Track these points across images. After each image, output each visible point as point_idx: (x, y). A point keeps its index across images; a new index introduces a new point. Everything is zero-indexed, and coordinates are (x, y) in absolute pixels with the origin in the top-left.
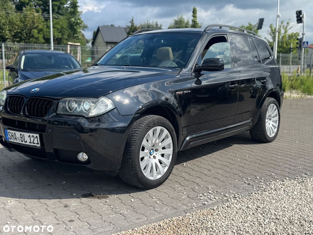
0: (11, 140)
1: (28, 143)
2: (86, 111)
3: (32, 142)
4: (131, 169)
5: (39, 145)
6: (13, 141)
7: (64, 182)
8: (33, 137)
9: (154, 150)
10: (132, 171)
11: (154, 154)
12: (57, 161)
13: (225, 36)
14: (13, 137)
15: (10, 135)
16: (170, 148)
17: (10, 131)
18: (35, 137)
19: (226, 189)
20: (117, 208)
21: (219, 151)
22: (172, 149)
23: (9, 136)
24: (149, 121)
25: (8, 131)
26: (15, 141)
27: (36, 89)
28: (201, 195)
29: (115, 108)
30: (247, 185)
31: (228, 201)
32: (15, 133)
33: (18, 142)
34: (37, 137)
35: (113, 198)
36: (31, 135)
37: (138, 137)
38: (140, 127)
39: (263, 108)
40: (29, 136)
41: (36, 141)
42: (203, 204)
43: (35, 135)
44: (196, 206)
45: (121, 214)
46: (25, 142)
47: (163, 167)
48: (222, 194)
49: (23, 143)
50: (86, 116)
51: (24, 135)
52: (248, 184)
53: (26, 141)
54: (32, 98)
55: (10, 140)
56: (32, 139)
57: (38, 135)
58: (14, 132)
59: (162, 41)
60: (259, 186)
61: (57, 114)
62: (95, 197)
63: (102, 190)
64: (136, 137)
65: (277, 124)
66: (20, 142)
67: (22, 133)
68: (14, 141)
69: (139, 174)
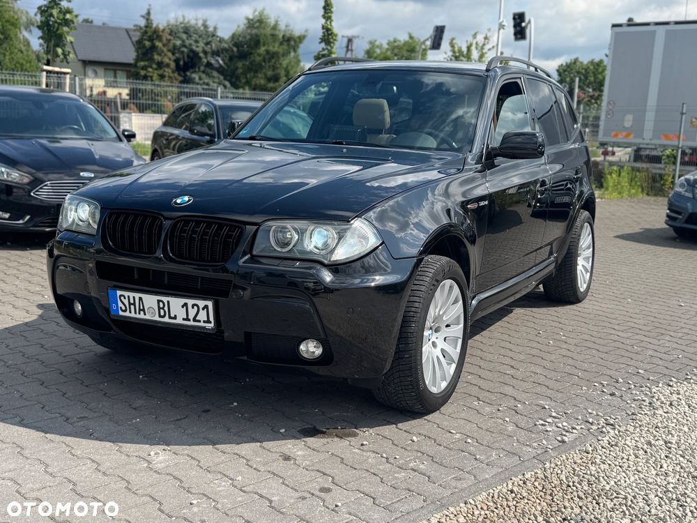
0: (127, 314)
1: (179, 321)
2: (318, 249)
3: (191, 317)
4: (407, 372)
5: (211, 325)
6: (133, 315)
7: (235, 404)
8: (196, 308)
9: (434, 329)
10: (408, 376)
11: (433, 339)
12: (245, 358)
13: (518, 81)
14: (132, 307)
15: (126, 302)
16: (458, 324)
17: (126, 294)
18: (201, 307)
19: (577, 408)
20: (397, 457)
21: (497, 324)
22: (462, 325)
23: (120, 304)
24: (435, 268)
25: (119, 293)
26: (142, 316)
27: (186, 198)
28: (541, 422)
29: (383, 243)
30: (610, 397)
31: (601, 432)
32: (140, 299)
33: (148, 317)
34: (206, 307)
35: (369, 435)
36: (190, 302)
37: (421, 304)
38: (421, 283)
39: (573, 233)
40: (186, 305)
41: (202, 316)
42: (560, 442)
43: (202, 303)
44: (551, 447)
45: (413, 470)
46: (170, 317)
47: (448, 364)
48: (580, 418)
49: (166, 319)
50: (326, 262)
51: (168, 302)
52: (611, 395)
53: (172, 315)
54: (184, 218)
55: (121, 313)
56: (192, 313)
57: (210, 304)
58: (137, 295)
59: (395, 88)
60: (636, 398)
61: (253, 256)
62: (330, 435)
63: (330, 418)
64: (417, 305)
65: (590, 265)
66: (157, 318)
67: (165, 299)
68: (138, 316)
69: (421, 383)
